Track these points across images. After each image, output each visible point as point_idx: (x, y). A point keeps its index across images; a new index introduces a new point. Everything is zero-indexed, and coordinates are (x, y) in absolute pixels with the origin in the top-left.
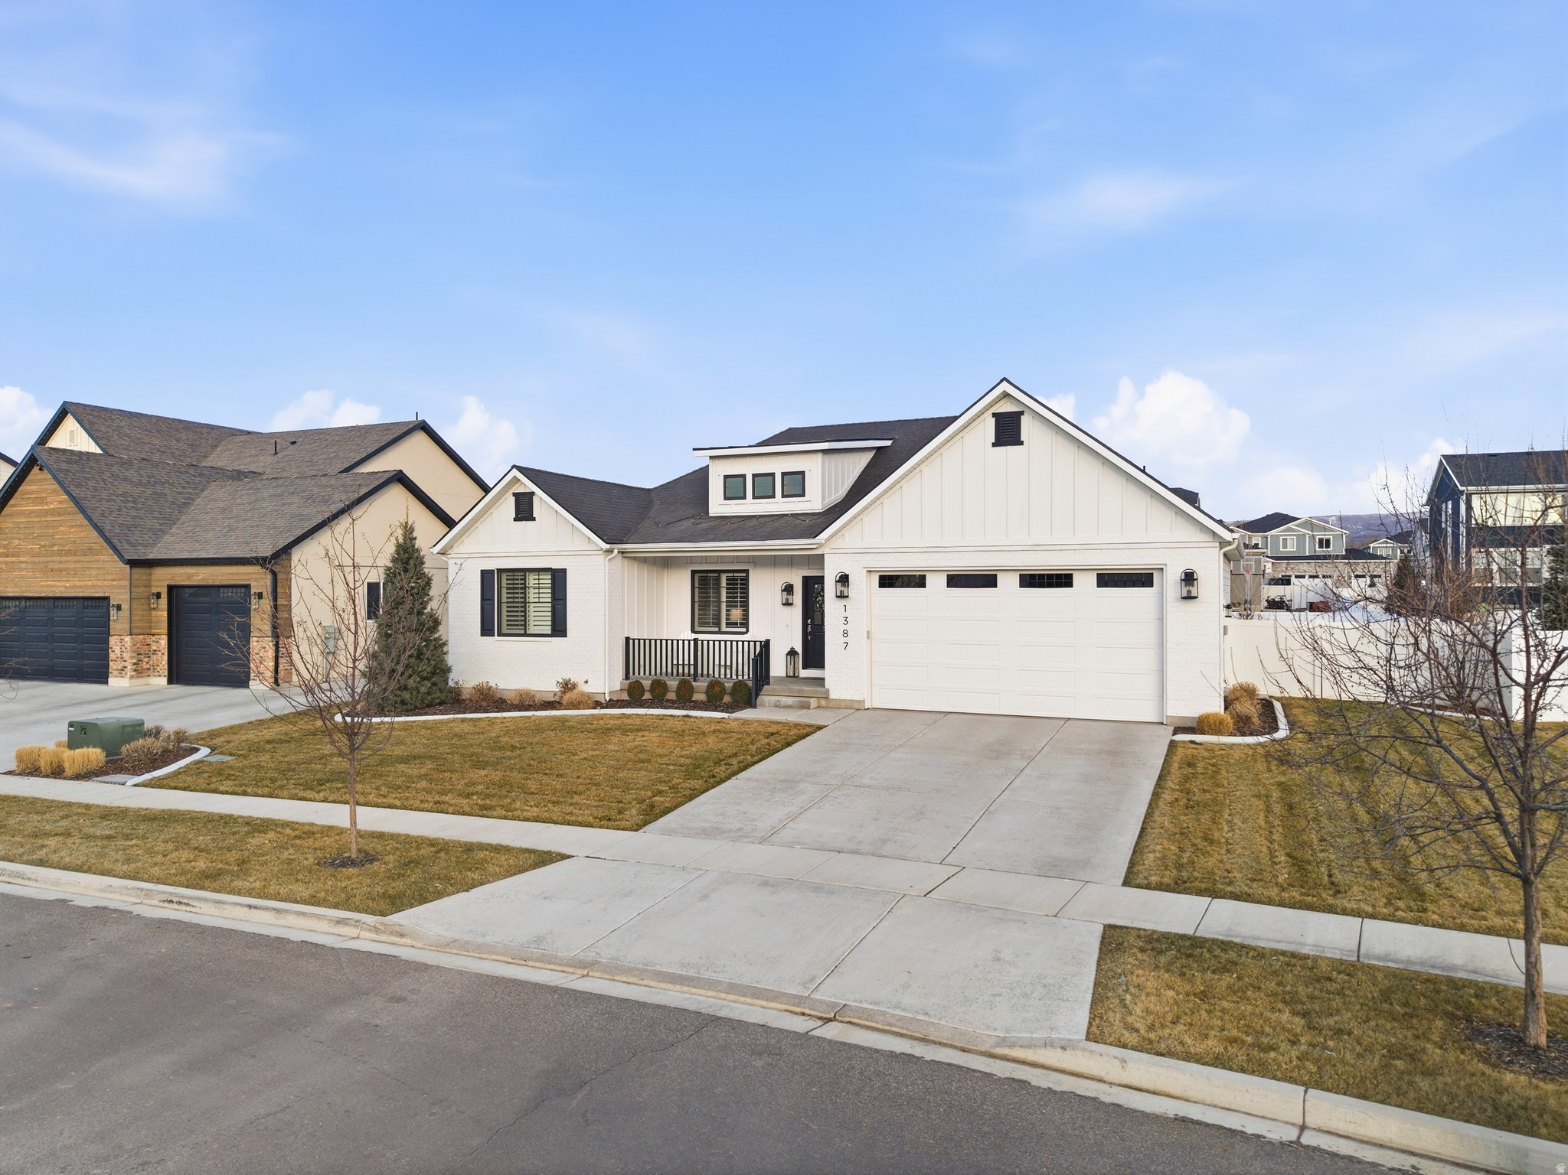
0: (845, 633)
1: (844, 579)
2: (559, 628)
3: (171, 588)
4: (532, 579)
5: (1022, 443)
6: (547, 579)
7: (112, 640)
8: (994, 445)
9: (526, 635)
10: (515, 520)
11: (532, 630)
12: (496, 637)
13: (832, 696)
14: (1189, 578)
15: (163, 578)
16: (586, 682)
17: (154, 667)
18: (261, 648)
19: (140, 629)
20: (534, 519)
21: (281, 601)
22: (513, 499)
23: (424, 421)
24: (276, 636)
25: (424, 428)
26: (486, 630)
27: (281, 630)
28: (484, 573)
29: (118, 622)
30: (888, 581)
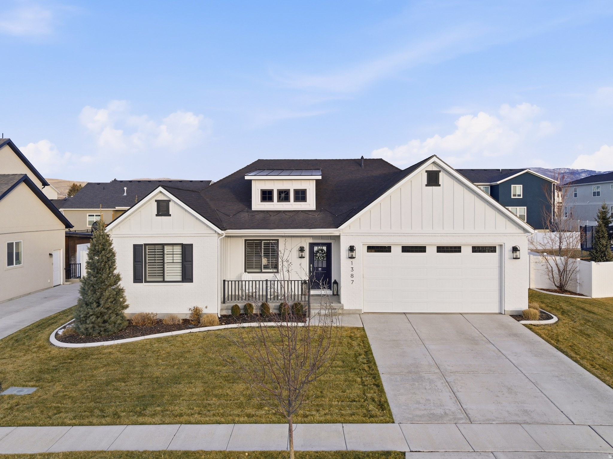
0: (352, 276)
1: (352, 249)
2: (187, 277)
4: (167, 249)
5: (440, 185)
6: (178, 250)
8: (426, 185)
9: (164, 281)
10: (157, 215)
11: (168, 279)
12: (144, 284)
13: (345, 308)
14: (515, 249)
16: (206, 307)
20: (170, 215)
22: (155, 204)
23: (9, 140)
25: (9, 143)
26: (137, 279)
28: (135, 246)
30: (371, 249)
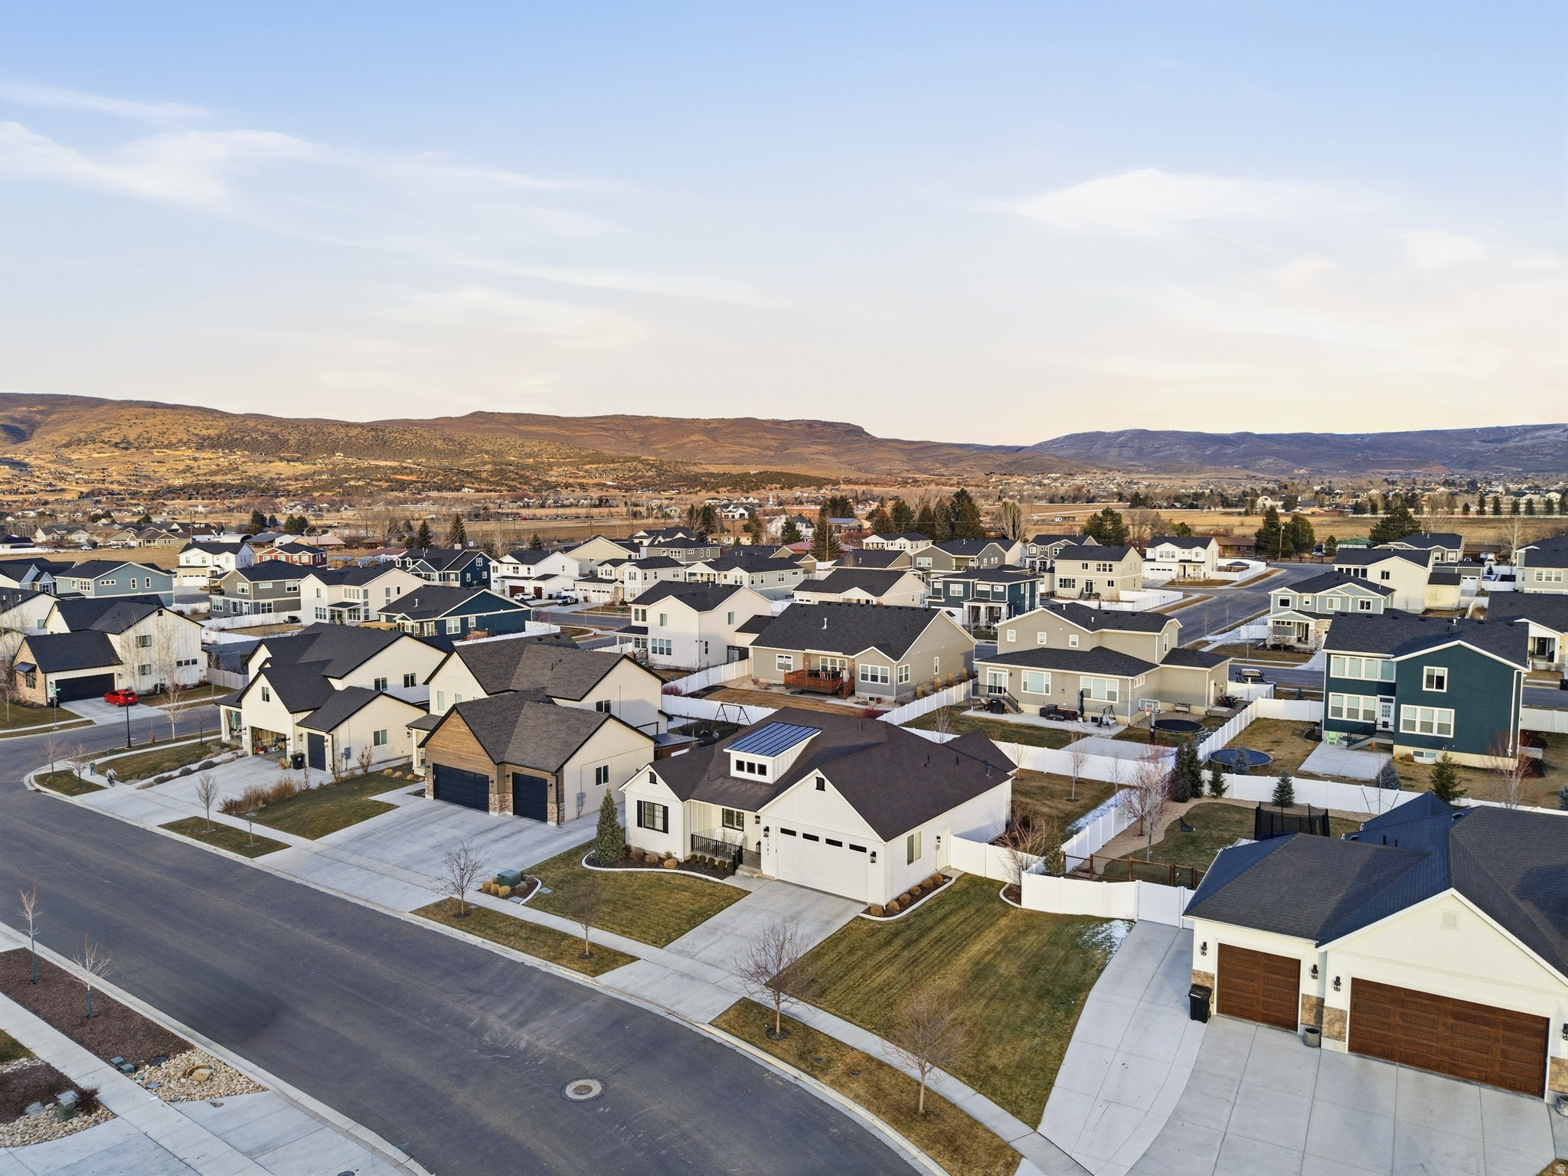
1: (767, 829)
2: (665, 830)
3: (513, 773)
4: (656, 808)
6: (661, 809)
7: (490, 795)
9: (653, 829)
10: (649, 783)
11: (657, 827)
12: (643, 828)
14: (874, 855)
15: (510, 769)
16: (676, 852)
17: (507, 807)
18: (552, 808)
19: (501, 791)
21: (560, 787)
24: (558, 803)
26: (640, 825)
27: (560, 799)
28: (638, 802)
29: (493, 788)
30: (783, 831)
